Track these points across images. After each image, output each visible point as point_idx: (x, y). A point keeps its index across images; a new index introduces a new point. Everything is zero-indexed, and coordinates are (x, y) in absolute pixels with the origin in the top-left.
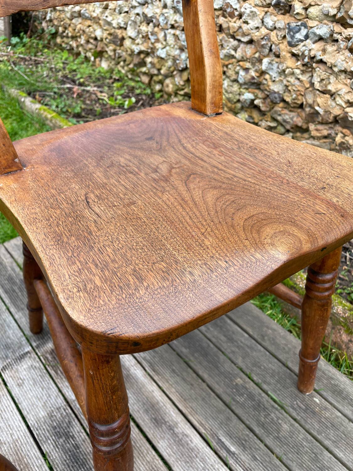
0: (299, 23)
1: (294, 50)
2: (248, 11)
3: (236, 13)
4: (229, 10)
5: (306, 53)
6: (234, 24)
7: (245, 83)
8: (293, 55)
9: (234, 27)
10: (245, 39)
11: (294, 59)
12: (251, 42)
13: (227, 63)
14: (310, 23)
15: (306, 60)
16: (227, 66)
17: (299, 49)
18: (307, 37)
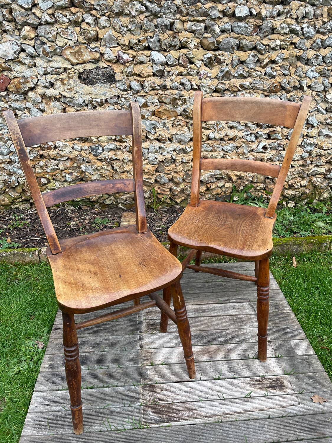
0: (97, 145)
1: (99, 158)
2: (61, 145)
3: (53, 147)
4: (46, 146)
5: (107, 157)
6: (53, 153)
7: (73, 181)
8: (98, 160)
9: (53, 155)
10: (65, 159)
11: (99, 162)
12: (67, 159)
13: (54, 173)
14: (103, 144)
15: (108, 160)
16: (55, 175)
17: (102, 156)
18: (103, 150)
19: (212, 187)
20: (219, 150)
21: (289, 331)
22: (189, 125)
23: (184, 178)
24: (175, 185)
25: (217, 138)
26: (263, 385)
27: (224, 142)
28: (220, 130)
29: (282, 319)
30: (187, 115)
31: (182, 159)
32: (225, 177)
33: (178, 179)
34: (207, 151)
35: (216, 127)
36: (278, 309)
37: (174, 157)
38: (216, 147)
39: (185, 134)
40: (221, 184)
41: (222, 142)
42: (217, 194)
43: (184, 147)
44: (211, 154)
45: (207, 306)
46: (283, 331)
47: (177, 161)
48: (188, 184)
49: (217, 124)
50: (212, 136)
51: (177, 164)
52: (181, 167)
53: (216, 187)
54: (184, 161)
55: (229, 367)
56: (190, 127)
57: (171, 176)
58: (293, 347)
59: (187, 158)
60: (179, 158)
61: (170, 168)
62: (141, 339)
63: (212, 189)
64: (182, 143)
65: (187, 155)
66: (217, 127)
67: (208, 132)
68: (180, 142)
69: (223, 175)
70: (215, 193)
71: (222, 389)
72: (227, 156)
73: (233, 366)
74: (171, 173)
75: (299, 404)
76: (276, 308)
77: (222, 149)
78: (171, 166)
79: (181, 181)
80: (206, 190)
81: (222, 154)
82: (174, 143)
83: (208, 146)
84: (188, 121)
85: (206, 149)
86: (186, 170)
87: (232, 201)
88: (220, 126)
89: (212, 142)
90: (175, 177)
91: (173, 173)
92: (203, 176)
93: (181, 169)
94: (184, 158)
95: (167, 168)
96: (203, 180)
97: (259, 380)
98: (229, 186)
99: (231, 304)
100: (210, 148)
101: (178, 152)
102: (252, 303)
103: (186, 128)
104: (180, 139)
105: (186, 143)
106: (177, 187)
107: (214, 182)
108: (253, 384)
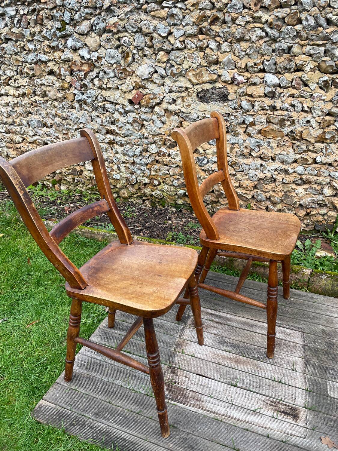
0: (203, 157)
1: (203, 168)
2: (174, 153)
3: (167, 154)
4: (162, 153)
5: (210, 169)
6: (166, 159)
7: (178, 186)
8: (203, 170)
9: (166, 161)
10: (175, 166)
11: (203, 172)
12: (177, 166)
13: (165, 177)
14: (208, 156)
15: (211, 172)
16: (165, 179)
17: (206, 167)
18: (208, 162)
19: (312, 213)
20: (325, 175)
21: (332, 372)
22: (295, 146)
23: (283, 198)
24: (272, 204)
25: (324, 162)
26: (276, 408)
27: (332, 168)
28: (328, 155)
29: (331, 358)
30: (293, 136)
31: (283, 179)
32: (329, 205)
33: (276, 198)
34: (311, 175)
35: (324, 151)
36: (331, 348)
37: (274, 176)
38: (323, 171)
39: (289, 155)
40: (323, 211)
41: (330, 167)
42: (318, 221)
43: (286, 167)
44: (315, 178)
45: (257, 322)
46: (326, 370)
47: (277, 181)
48: (286, 205)
49: (326, 148)
50: (318, 160)
51: (277, 184)
52: (281, 187)
53: (317, 214)
54: (284, 181)
55: (251, 380)
56: (295, 148)
57: (269, 195)
58: (328, 387)
59: (288, 179)
60: (279, 178)
61: (269, 186)
62: (183, 330)
63: (312, 215)
64: (285, 163)
65: (289, 176)
66: (326, 151)
67: (314, 155)
68: (283, 162)
69: (327, 202)
70: (315, 219)
71: (235, 396)
72: (334, 183)
73: (255, 381)
74: (269, 191)
75: (305, 438)
76: (329, 346)
77: (329, 175)
78: (270, 185)
79: (279, 201)
80: (305, 215)
81: (329, 180)
82: (277, 162)
83: (313, 169)
84: (294, 142)
85: (310, 172)
86: (285, 191)
87: (334, 231)
88: (329, 151)
89: (319, 166)
90: (273, 196)
91: (271, 192)
92: (304, 200)
93: (280, 189)
94: (285, 178)
95: (266, 186)
96: (303, 204)
97: (275, 403)
98: (332, 215)
99: (281, 328)
100: (316, 172)
101: (279, 172)
102: (305, 334)
103: (291, 149)
104: (283, 159)
105: (289, 164)
106: (274, 206)
107: (315, 208)
108: (267, 403)
